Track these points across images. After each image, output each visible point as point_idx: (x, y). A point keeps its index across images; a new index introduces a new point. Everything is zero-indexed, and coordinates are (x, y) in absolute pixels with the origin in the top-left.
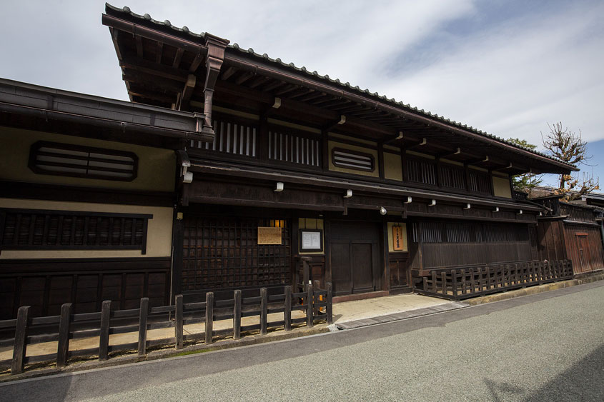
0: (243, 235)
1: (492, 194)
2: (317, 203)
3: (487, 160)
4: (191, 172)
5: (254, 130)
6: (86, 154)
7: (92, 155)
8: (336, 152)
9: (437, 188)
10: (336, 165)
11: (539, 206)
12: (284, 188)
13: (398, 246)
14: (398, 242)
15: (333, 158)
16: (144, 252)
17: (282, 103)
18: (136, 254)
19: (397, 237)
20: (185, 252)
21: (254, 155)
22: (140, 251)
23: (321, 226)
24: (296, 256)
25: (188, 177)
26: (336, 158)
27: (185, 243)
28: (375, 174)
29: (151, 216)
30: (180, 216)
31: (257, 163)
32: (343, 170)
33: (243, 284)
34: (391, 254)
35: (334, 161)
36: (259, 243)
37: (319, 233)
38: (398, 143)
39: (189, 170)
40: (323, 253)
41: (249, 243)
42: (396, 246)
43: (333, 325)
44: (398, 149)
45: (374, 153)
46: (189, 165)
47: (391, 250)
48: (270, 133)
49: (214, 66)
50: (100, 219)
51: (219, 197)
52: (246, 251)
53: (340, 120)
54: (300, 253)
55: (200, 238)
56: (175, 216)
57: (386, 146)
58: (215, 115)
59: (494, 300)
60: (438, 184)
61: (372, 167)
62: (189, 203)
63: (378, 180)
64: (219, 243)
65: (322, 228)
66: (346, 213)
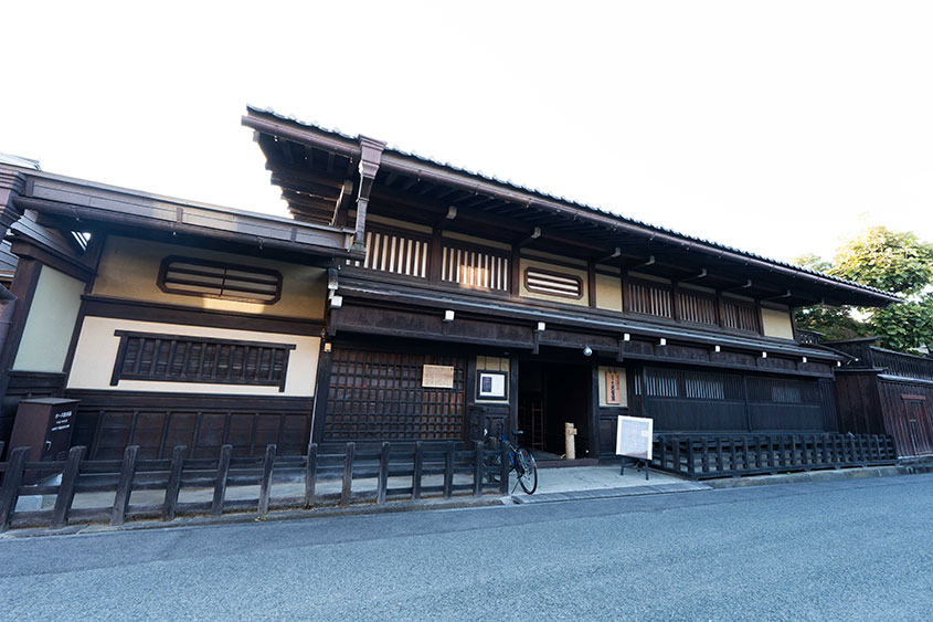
0: (405, 374)
1: (761, 332)
2: (498, 337)
3: (749, 285)
4: (340, 295)
5: (425, 245)
6: (222, 272)
7: (229, 273)
8: (530, 274)
9: (673, 323)
10: (529, 290)
11: (836, 353)
12: (455, 317)
13: (613, 399)
14: (613, 392)
15: (525, 280)
16: (282, 390)
17: (458, 212)
18: (273, 391)
19: (613, 387)
20: (332, 391)
21: (423, 275)
22: (278, 388)
23: (506, 368)
24: (471, 404)
25: (337, 301)
26: (530, 280)
27: (333, 380)
28: (584, 302)
29: (294, 347)
30: (328, 347)
31: (426, 285)
32: (538, 296)
33: (401, 435)
34: (603, 408)
35: (527, 285)
36: (424, 385)
37: (503, 376)
38: (614, 262)
39: (337, 293)
40: (507, 402)
41: (412, 384)
42: (610, 398)
43: (509, 497)
44: (618, 271)
45: (584, 275)
46: (336, 288)
47: (602, 403)
48: (445, 249)
49: (368, 172)
50: (233, 348)
51: (373, 324)
52: (407, 395)
53: (533, 234)
54: (477, 401)
55: (350, 375)
56: (322, 347)
57: (598, 266)
58: (369, 226)
59: (753, 483)
60: (675, 317)
61: (580, 292)
62: (337, 331)
63: (588, 310)
64: (375, 383)
65: (508, 370)
66: (537, 351)
